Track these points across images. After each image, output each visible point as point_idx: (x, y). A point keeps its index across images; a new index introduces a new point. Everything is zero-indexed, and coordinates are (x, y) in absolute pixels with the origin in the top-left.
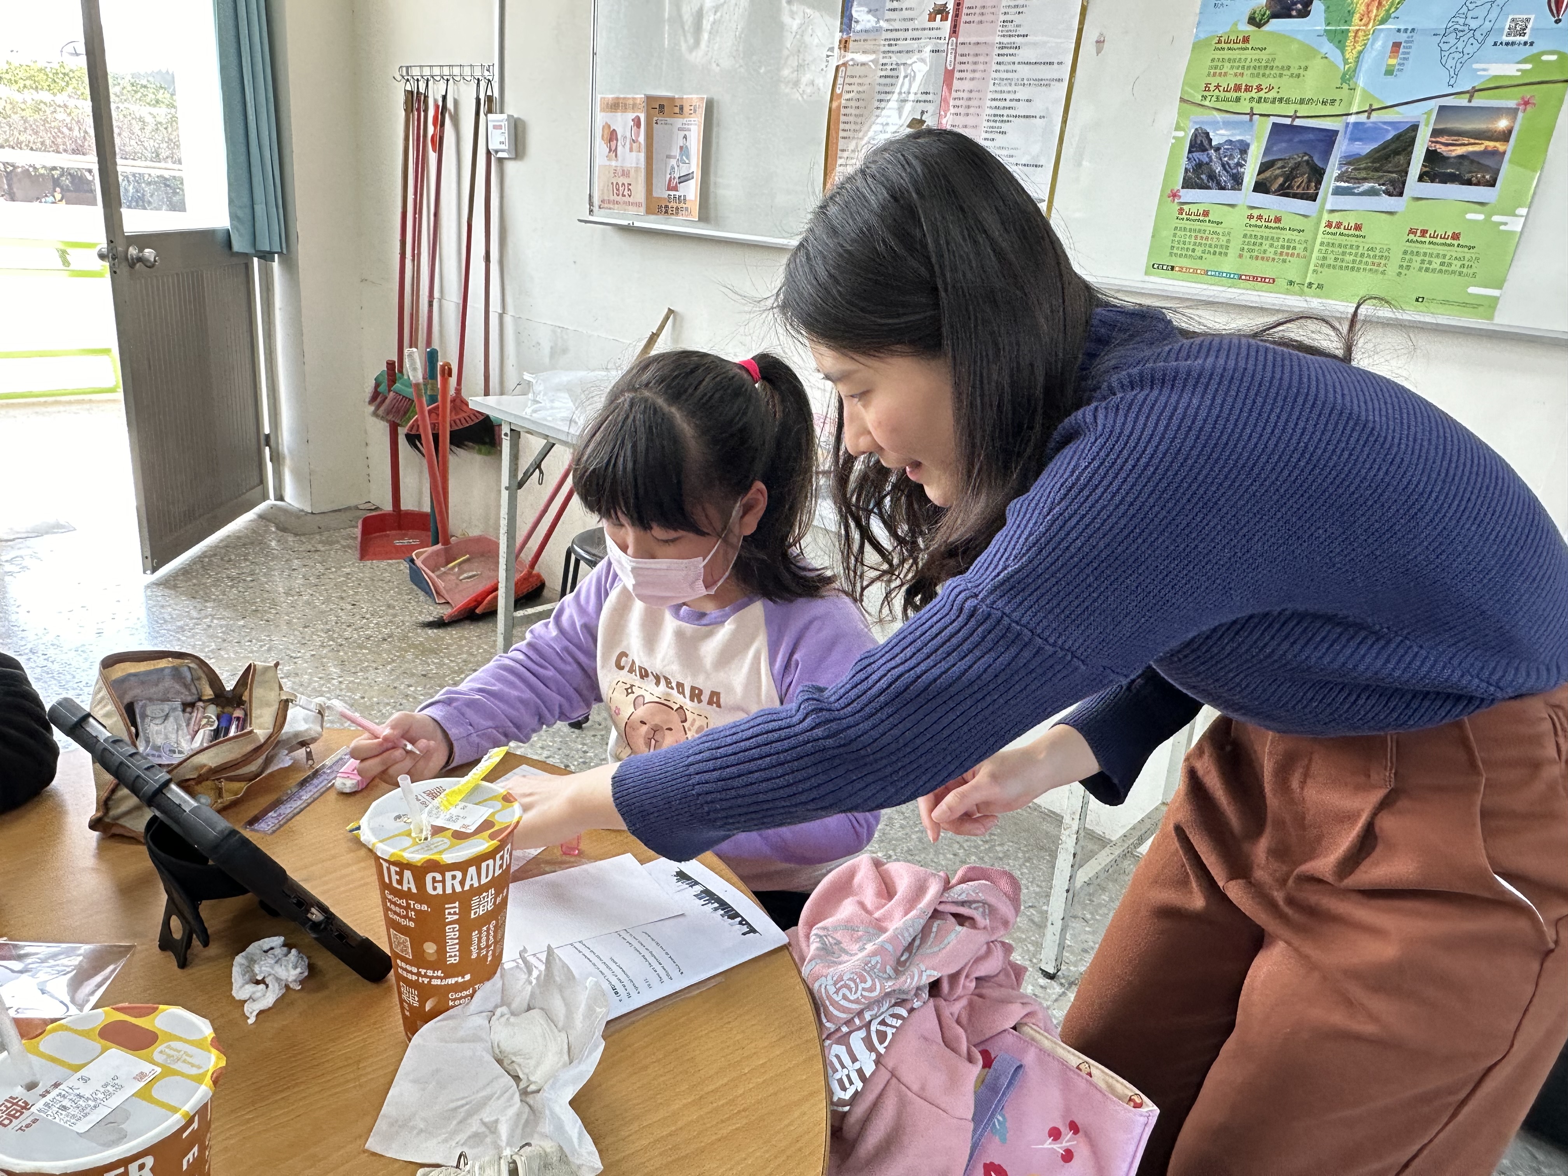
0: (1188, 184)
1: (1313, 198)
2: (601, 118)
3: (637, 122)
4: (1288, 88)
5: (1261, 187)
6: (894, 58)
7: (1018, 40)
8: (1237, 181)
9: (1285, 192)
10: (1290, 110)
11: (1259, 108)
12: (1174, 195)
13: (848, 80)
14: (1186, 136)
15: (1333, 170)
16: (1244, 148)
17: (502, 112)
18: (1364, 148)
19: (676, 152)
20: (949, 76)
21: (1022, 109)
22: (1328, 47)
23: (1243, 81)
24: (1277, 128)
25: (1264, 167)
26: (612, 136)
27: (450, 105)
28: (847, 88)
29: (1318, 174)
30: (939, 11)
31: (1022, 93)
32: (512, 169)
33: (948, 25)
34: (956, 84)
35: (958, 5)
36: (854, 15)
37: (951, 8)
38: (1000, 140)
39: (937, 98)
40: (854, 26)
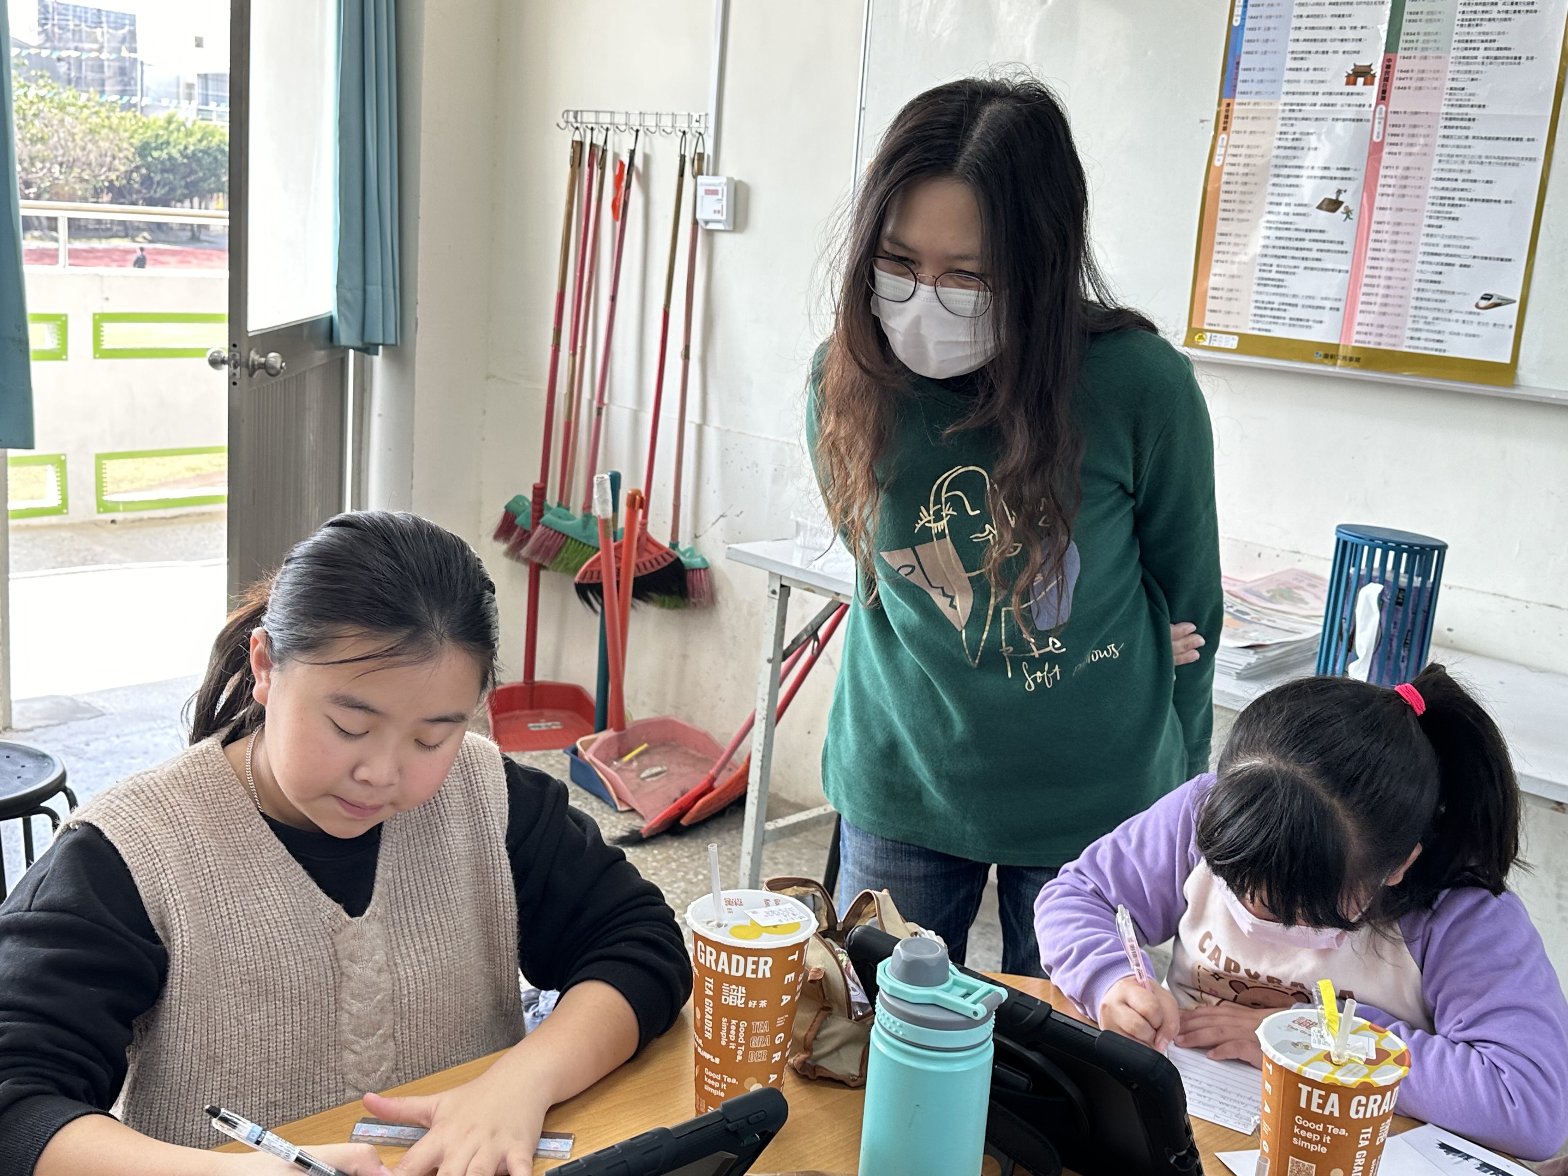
6: (1300, 127)
7: (1473, 112)
13: (1232, 151)
17: (715, 174)
20: (1376, 149)
21: (1480, 190)
27: (638, 161)
28: (1229, 160)
30: (1362, 73)
31: (1479, 172)
32: (726, 243)
33: (1374, 90)
34: (1386, 160)
35: (1388, 67)
36: (1242, 75)
37: (1377, 70)
38: (1450, 228)
39: (1360, 176)
40: (1240, 87)
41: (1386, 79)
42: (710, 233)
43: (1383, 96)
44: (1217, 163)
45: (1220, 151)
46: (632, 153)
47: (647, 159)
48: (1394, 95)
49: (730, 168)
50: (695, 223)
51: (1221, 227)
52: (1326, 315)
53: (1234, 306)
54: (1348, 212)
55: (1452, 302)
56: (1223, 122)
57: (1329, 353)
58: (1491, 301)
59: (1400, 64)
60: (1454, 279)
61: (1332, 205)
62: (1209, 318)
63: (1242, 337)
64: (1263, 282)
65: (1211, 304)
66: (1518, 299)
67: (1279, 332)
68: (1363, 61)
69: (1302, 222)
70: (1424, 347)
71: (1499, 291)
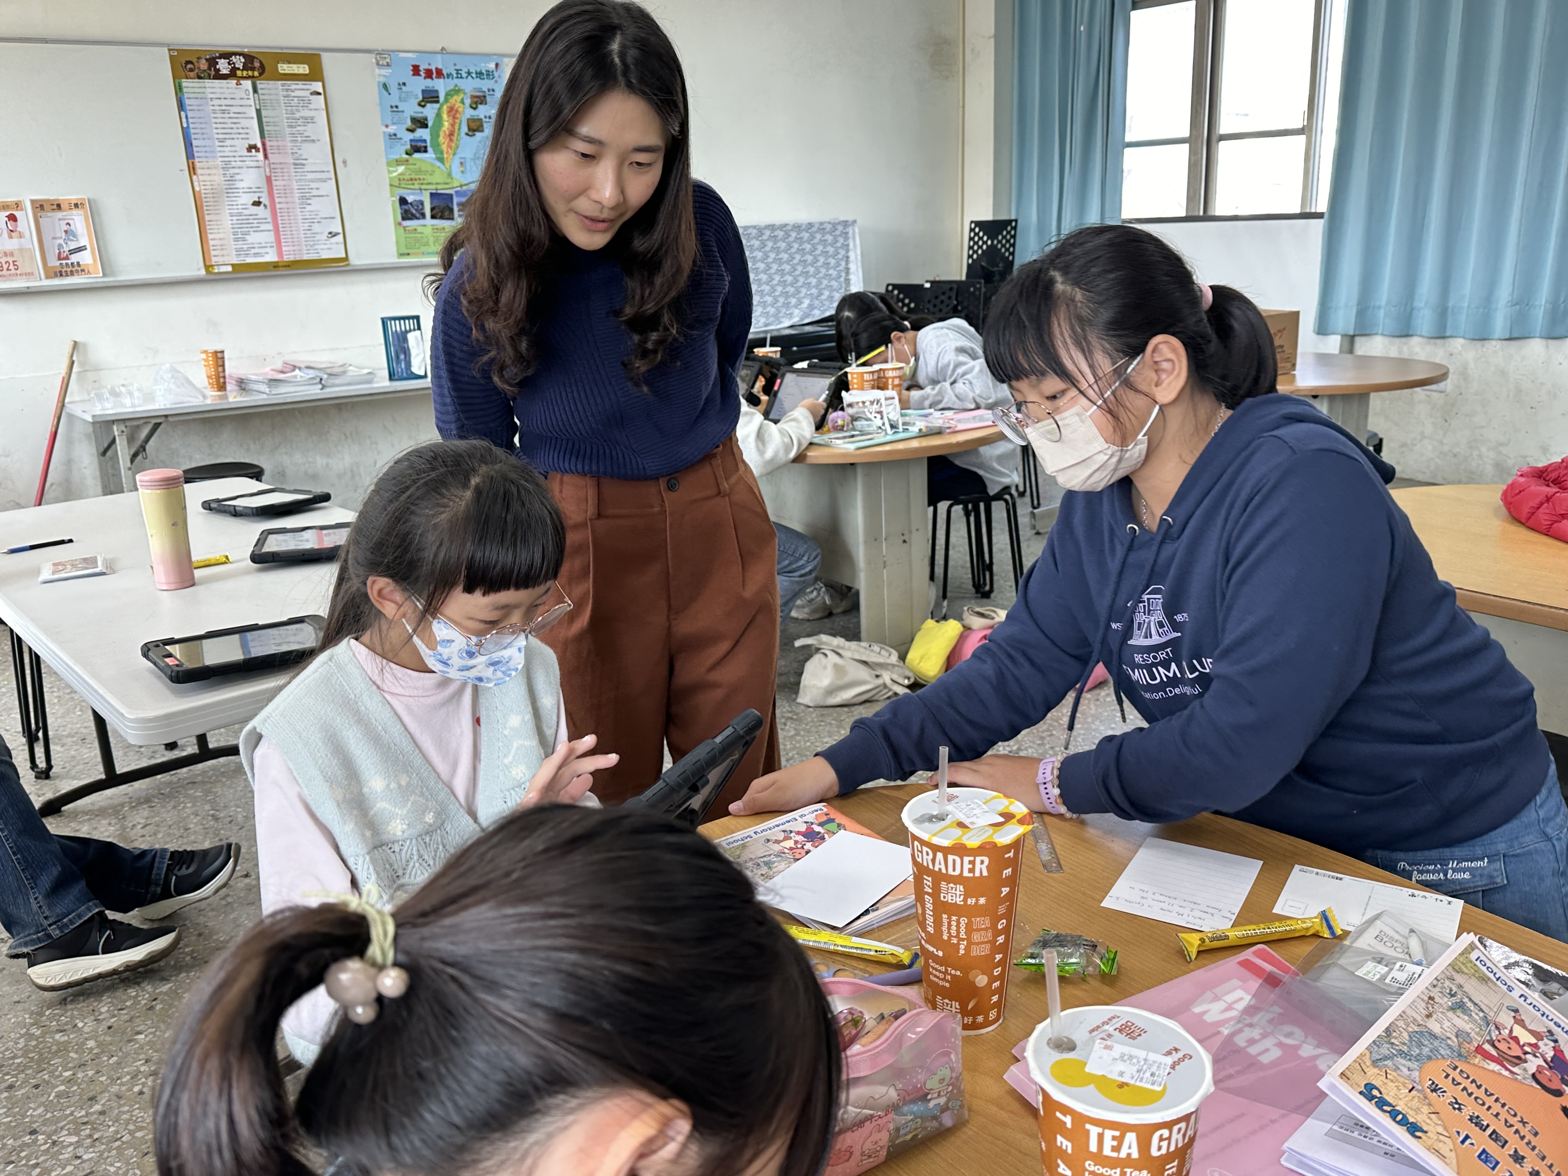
0: (404, 219)
1: (452, 219)
4: (429, 179)
5: (433, 217)
6: (232, 171)
7: (303, 162)
8: (423, 216)
9: (442, 218)
10: (433, 187)
11: (423, 187)
12: (400, 224)
13: (201, 183)
14: (396, 199)
15: (456, 208)
16: (422, 203)
18: (464, 200)
20: (269, 180)
21: (315, 192)
22: (438, 164)
23: (413, 177)
24: (431, 194)
25: (432, 209)
28: (202, 187)
29: (451, 210)
30: (251, 148)
31: (313, 185)
33: (260, 156)
34: (274, 183)
35: (264, 144)
36: (195, 149)
37: (259, 145)
38: (309, 208)
39: (265, 190)
40: (196, 154)
41: (265, 150)
43: (266, 157)
44: (197, 189)
45: (196, 184)
48: (270, 156)
51: (207, 218)
52: (268, 250)
53: (224, 252)
54: (265, 206)
55: (318, 237)
56: (193, 170)
57: (275, 266)
58: (333, 235)
59: (268, 144)
60: (316, 228)
61: (257, 203)
62: (214, 259)
63: (233, 265)
64: (236, 240)
65: (213, 253)
66: (341, 231)
67: (250, 260)
68: (252, 143)
69: (246, 212)
70: (313, 256)
71: (334, 230)
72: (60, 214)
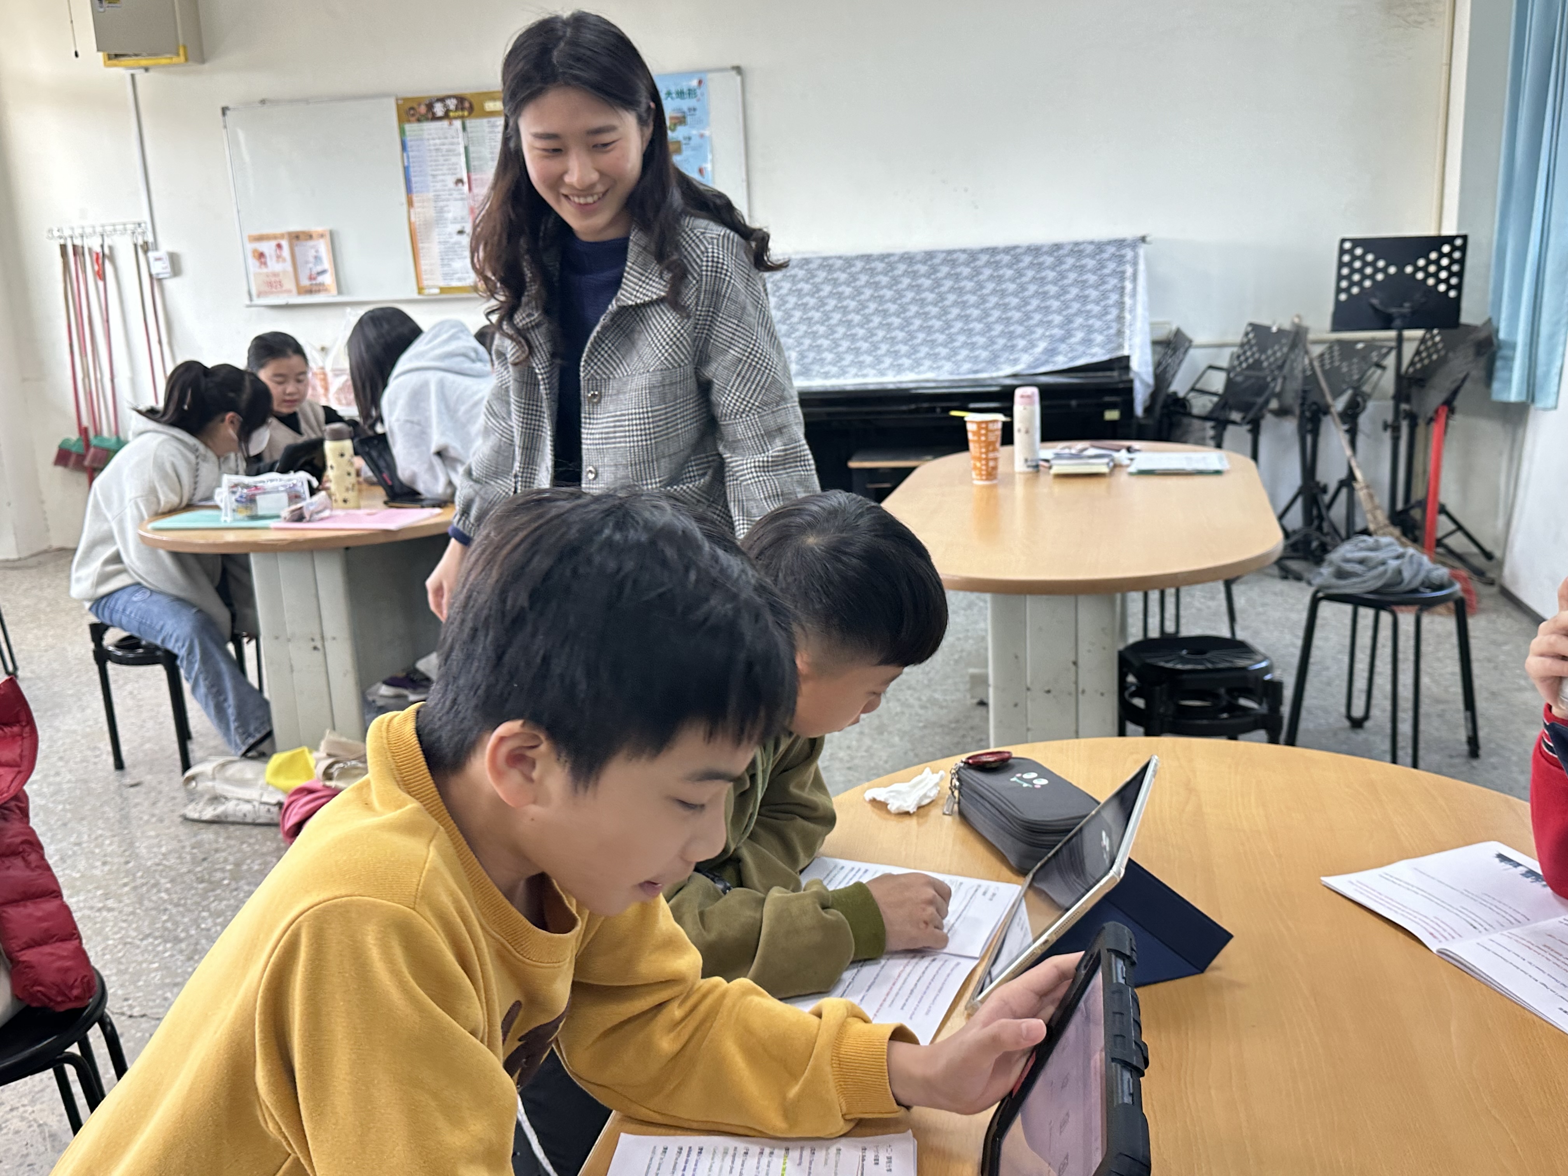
2: (250, 246)
3: (279, 246)
6: (441, 204)
13: (417, 215)
17: (157, 250)
19: (311, 259)
26: (261, 256)
27: (107, 250)
28: (417, 218)
30: (460, 181)
32: (171, 284)
33: (466, 187)
35: (469, 178)
36: (413, 184)
37: (465, 179)
40: (414, 189)
41: (470, 182)
42: (160, 280)
43: (470, 189)
44: (413, 219)
45: (412, 215)
46: (102, 246)
47: (111, 248)
48: (474, 188)
49: (165, 246)
50: (151, 276)
51: (420, 245)
53: (434, 276)
56: (410, 203)
59: (473, 177)
61: (461, 232)
62: (424, 282)
63: (440, 288)
64: (443, 265)
65: (424, 277)
67: (454, 284)
68: (459, 176)
69: (451, 240)
72: (311, 243)
